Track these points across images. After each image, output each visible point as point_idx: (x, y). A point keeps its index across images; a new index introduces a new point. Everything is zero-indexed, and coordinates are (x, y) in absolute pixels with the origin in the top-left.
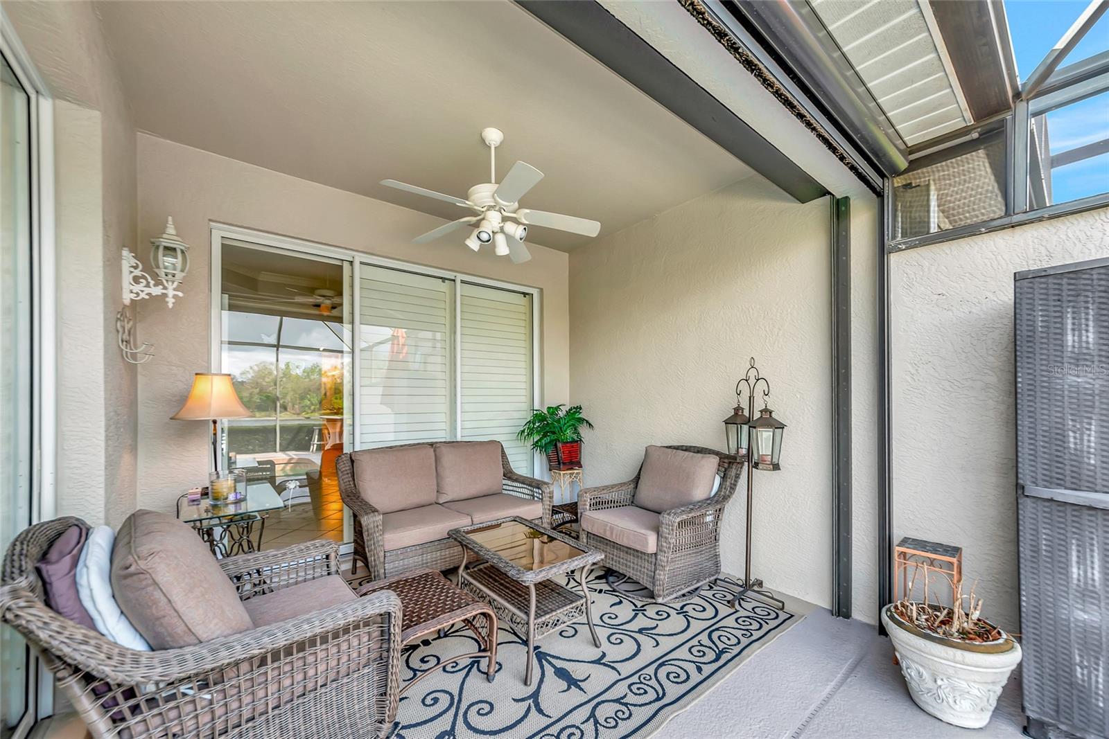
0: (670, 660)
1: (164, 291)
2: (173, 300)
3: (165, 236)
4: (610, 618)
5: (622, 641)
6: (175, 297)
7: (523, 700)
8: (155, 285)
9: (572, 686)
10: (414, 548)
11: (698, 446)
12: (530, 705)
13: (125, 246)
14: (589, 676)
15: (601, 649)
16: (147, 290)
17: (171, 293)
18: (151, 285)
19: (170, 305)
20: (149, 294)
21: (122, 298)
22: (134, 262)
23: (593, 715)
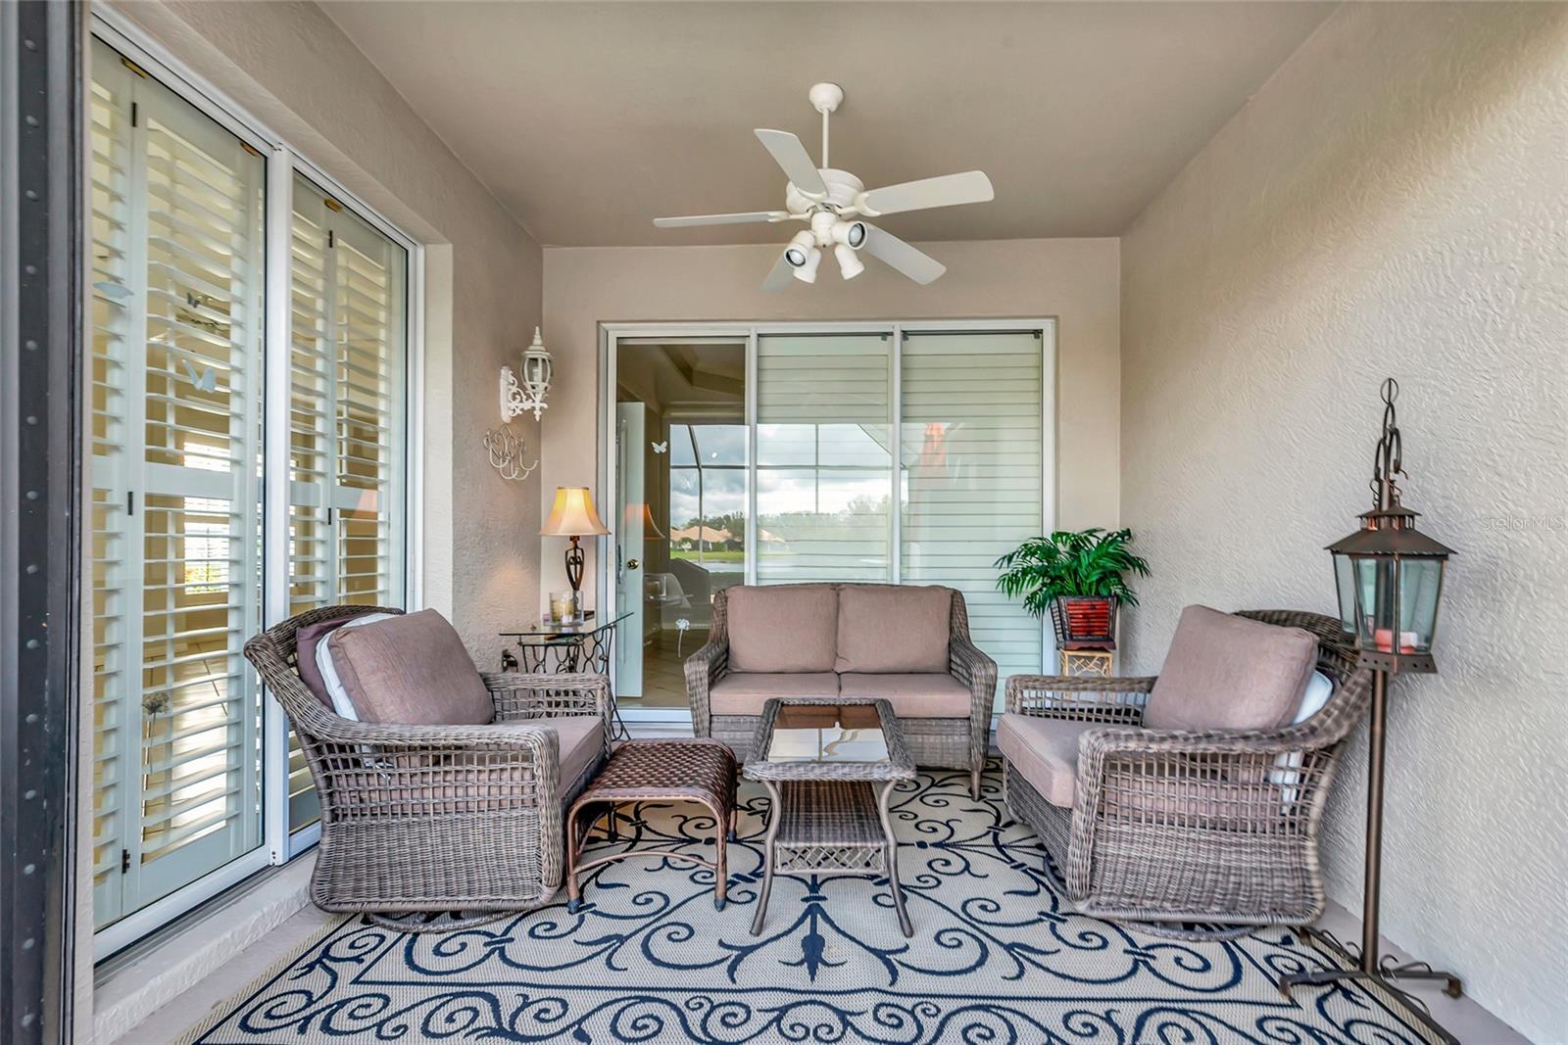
0: (1004, 1009)
1: (533, 405)
2: (540, 413)
3: (531, 348)
4: (984, 908)
5: (960, 944)
6: (541, 409)
7: (729, 947)
8: (527, 400)
9: (806, 964)
10: (748, 719)
11: (1315, 611)
12: (730, 956)
13: (505, 365)
14: (842, 964)
15: (908, 941)
16: (521, 406)
17: (538, 405)
18: (524, 400)
19: (538, 419)
20: (522, 410)
21: (500, 416)
22: (511, 379)
23: (784, 1010)
